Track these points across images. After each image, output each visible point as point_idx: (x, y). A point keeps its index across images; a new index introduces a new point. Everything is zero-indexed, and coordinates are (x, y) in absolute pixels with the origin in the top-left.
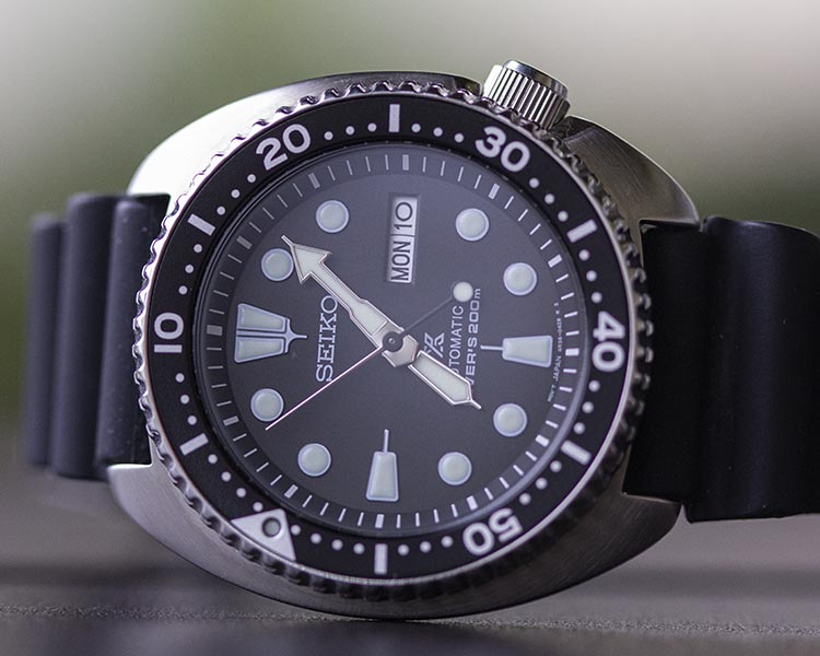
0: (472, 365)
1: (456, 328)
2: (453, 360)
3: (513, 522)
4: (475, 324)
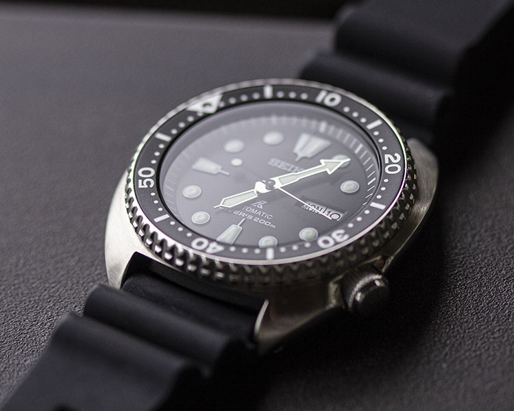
0: (238, 214)
1: (262, 214)
2: (246, 208)
3: (146, 186)
4: (258, 221)
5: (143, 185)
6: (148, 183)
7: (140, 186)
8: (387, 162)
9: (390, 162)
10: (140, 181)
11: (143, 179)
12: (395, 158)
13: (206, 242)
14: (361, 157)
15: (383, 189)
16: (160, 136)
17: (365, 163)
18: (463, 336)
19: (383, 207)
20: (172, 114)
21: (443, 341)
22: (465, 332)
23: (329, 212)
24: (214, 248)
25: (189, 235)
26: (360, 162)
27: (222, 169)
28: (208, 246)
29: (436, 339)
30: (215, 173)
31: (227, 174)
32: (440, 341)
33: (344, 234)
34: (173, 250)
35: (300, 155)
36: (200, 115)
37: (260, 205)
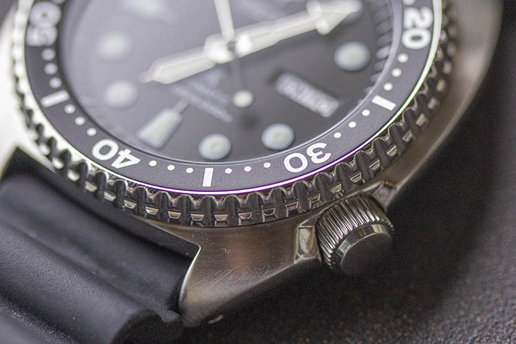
8: (408, 24)
12: (423, 19)
13: (114, 146)
15: (397, 73)
18: (503, 311)
19: (390, 106)
21: (471, 316)
22: (506, 304)
24: (126, 160)
25: (92, 132)
28: (117, 156)
29: (462, 313)
32: (466, 316)
33: (325, 151)
34: (64, 156)
37: (214, 78)
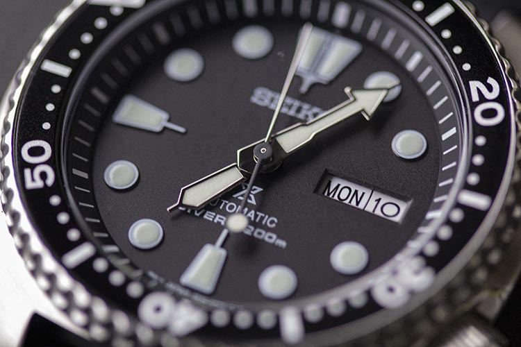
0: (214, 219)
1: (256, 216)
2: (226, 204)
3: (39, 184)
4: (253, 233)
5: (33, 180)
6: (43, 176)
7: (30, 185)
8: (475, 98)
9: (483, 99)
10: (27, 172)
11: (32, 167)
12: (490, 88)
14: (421, 78)
16: (49, 66)
17: (430, 92)
20: (64, 15)
23: (379, 200)
26: (420, 89)
27: (169, 121)
30: (158, 129)
31: (182, 130)
35: (309, 80)
36: (117, 11)
37: (251, 196)
